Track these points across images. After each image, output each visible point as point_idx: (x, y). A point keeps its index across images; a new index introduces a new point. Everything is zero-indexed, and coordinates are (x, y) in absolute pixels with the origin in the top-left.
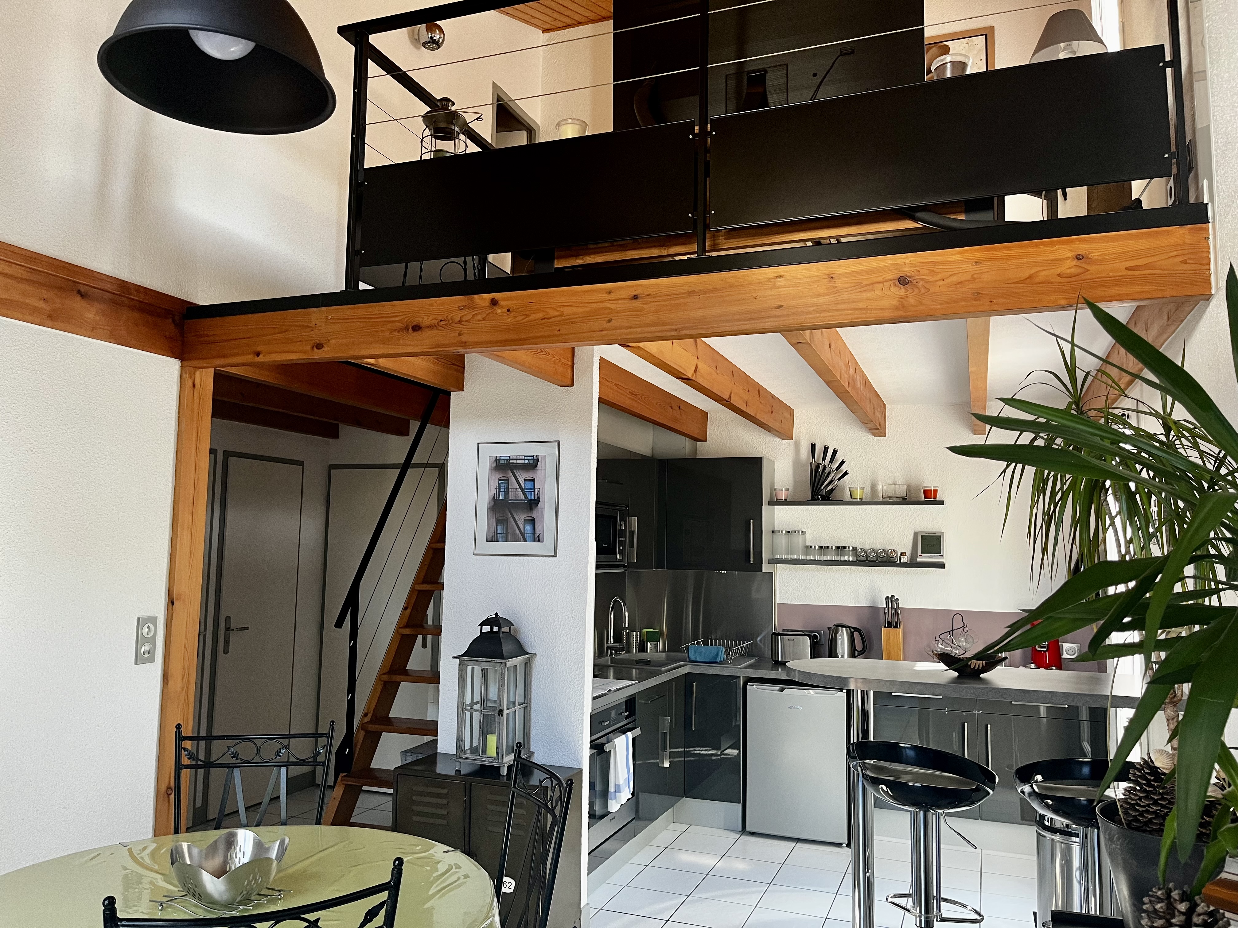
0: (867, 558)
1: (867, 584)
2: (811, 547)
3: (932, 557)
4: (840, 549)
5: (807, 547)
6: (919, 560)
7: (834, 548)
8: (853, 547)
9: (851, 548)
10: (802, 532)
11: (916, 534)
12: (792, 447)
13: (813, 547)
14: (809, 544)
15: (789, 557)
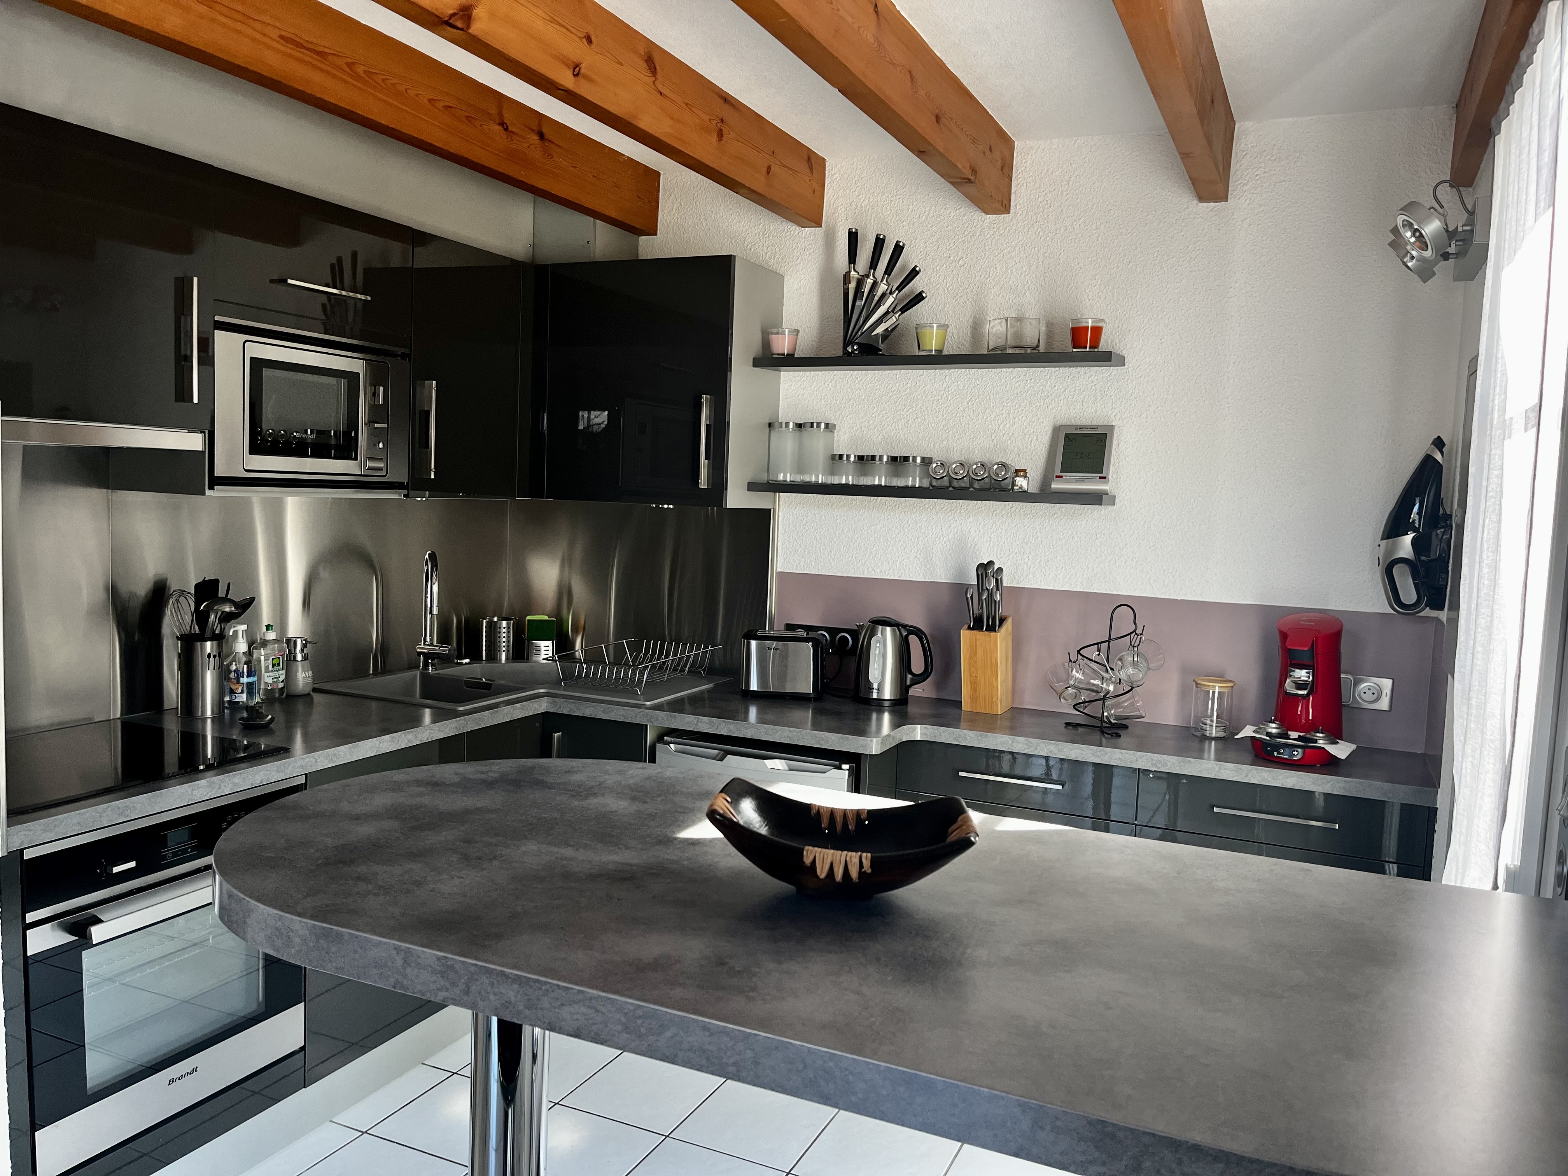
0: (950, 483)
1: (951, 536)
2: (841, 457)
3: (1082, 481)
4: (898, 462)
5: (833, 457)
6: (1056, 486)
7: (885, 459)
8: (923, 459)
9: (919, 460)
10: (827, 425)
11: (1056, 430)
12: (820, 242)
13: (845, 458)
14: (838, 452)
15: (798, 478)
